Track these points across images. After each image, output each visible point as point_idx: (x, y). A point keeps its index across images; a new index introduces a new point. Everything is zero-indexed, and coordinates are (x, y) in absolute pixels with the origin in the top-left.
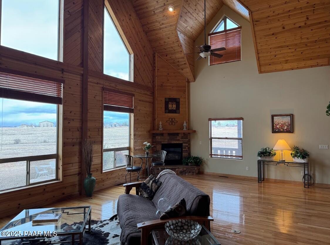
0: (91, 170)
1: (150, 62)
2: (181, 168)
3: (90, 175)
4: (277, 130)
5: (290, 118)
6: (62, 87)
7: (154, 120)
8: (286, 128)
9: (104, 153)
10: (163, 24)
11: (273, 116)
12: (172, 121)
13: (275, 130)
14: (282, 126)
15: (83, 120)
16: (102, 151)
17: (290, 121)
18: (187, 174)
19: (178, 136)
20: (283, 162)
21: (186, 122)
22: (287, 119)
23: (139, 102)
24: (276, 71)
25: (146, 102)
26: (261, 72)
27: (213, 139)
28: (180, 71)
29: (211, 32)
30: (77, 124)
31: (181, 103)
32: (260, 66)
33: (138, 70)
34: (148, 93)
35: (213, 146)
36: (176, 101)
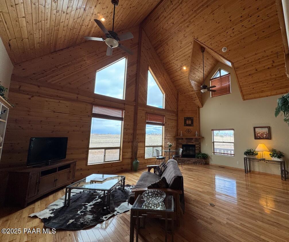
0: (137, 157)
1: (175, 97)
2: (193, 160)
3: (136, 159)
4: (258, 137)
5: (267, 129)
6: (124, 112)
7: (177, 130)
8: (265, 136)
9: (146, 148)
10: (181, 76)
11: (255, 128)
12: (189, 131)
13: (256, 138)
14: (262, 134)
15: (135, 129)
16: (145, 147)
17: (268, 131)
18: (197, 164)
19: (192, 140)
20: (264, 160)
21: (198, 132)
22: (266, 130)
23: (168, 120)
24: (255, 98)
25: (172, 119)
26: (244, 99)
27: (215, 143)
28: (194, 101)
29: (211, 79)
30: (131, 131)
31: (194, 120)
32: (243, 96)
33: (168, 102)
34: (174, 115)
35: (215, 147)
36: (191, 119)
